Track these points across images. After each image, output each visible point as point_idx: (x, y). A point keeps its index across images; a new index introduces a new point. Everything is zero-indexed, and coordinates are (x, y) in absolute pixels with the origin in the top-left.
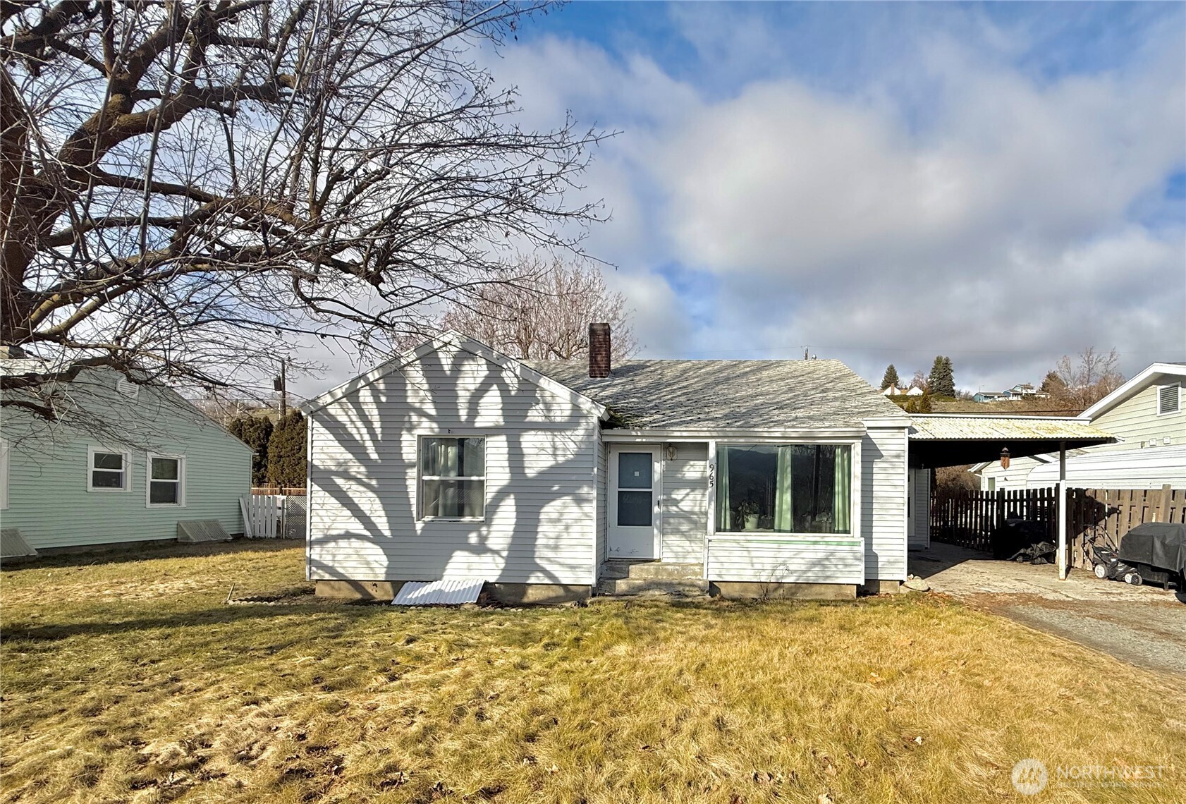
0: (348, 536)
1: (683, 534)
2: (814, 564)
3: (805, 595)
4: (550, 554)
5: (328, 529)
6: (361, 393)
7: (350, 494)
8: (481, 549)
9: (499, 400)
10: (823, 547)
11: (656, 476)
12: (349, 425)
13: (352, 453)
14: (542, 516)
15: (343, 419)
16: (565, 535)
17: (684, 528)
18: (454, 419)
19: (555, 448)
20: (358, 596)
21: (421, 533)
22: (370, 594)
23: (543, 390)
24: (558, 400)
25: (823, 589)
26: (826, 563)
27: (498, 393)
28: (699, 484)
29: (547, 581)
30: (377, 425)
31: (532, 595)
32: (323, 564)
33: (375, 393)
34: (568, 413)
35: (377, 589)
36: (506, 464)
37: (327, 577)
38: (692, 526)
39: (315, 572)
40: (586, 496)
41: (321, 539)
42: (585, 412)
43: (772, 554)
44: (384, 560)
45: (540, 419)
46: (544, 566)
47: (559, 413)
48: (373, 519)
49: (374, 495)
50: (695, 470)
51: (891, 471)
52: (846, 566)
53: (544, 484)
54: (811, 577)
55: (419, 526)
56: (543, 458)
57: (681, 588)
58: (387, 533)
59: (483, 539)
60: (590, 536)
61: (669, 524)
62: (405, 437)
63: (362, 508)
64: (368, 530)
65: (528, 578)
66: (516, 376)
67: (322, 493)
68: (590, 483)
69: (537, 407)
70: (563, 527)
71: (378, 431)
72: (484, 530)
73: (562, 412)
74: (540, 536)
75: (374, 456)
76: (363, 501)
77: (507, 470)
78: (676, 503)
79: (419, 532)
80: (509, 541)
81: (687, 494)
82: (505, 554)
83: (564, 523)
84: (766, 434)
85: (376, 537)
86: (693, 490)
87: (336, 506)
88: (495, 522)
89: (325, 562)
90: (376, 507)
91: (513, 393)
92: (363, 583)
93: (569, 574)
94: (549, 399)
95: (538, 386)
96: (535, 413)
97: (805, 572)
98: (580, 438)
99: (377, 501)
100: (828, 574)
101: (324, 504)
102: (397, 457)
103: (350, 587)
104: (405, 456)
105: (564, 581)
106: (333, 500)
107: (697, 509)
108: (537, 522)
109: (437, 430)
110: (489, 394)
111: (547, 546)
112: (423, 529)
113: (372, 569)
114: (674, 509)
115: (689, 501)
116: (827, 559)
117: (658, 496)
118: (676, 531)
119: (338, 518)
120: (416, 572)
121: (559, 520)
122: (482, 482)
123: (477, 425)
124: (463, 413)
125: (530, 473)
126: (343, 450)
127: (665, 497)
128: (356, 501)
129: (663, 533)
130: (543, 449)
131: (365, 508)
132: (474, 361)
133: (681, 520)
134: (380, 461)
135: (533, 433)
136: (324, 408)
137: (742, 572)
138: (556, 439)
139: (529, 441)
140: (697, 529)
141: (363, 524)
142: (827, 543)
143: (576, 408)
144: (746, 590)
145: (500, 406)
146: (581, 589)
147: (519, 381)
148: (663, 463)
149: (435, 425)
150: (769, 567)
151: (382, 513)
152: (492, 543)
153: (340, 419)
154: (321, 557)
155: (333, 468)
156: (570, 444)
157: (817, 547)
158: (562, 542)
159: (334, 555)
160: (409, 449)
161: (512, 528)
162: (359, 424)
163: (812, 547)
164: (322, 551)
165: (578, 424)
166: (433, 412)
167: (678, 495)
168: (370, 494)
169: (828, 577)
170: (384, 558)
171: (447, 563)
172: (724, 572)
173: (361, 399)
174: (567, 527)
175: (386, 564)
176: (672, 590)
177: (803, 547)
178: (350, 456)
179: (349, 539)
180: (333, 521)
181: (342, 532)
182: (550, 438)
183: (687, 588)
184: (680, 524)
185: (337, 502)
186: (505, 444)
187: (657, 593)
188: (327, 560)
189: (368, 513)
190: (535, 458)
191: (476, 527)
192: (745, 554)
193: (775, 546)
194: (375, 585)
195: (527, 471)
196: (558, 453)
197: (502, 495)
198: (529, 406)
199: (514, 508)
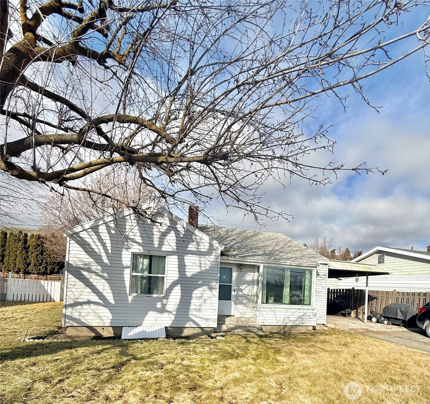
0: (89, 302)
1: (244, 304)
2: (299, 318)
3: (295, 331)
4: (196, 313)
5: (77, 299)
6: (100, 227)
7: (91, 280)
8: (163, 310)
9: (175, 238)
10: (303, 311)
11: (234, 278)
12: (92, 243)
13: (93, 259)
14: (193, 295)
15: (88, 240)
16: (204, 304)
17: (245, 301)
18: (151, 245)
19: (201, 263)
20: (93, 335)
21: (132, 302)
22: (100, 334)
23: (196, 235)
24: (203, 241)
25: (301, 328)
26: (303, 317)
27: (174, 235)
28: (251, 283)
29: (194, 326)
30: (109, 245)
31: (186, 333)
32: (73, 317)
33: (108, 228)
34: (207, 247)
35: (104, 331)
36: (177, 269)
37: (75, 324)
38: (248, 301)
39: (68, 322)
40: (214, 287)
41: (72, 304)
42: (215, 248)
43: (284, 314)
44: (110, 316)
45: (194, 249)
46: (193, 319)
47: (203, 247)
48: (104, 294)
49: (105, 282)
50: (250, 276)
51: (322, 281)
52: (310, 318)
53: (194, 280)
54: (298, 323)
55: (130, 298)
56: (195, 267)
57: (249, 328)
58: (112, 301)
59: (164, 306)
60: (215, 305)
61: (238, 299)
62: (124, 252)
63: (98, 288)
64: (101, 300)
65: (185, 324)
66: (184, 228)
67: (74, 279)
68: (215, 280)
69: (193, 243)
70: (203, 301)
71: (109, 248)
72: (165, 301)
73: (204, 247)
74: (192, 304)
75: (106, 261)
76: (99, 284)
77: (178, 272)
78: (241, 290)
79: (130, 302)
80: (177, 307)
81: (246, 287)
82: (174, 313)
83: (204, 298)
84: (284, 263)
85: (106, 303)
86: (249, 285)
87: (82, 286)
88: (170, 297)
89: (74, 317)
90: (106, 288)
91: (182, 236)
92: (96, 328)
93: (205, 322)
94: (199, 240)
95: (194, 234)
96: (192, 246)
97: (295, 321)
98: (212, 260)
99: (107, 285)
100: (304, 322)
101: (75, 285)
102: (119, 262)
103: (88, 329)
104: (123, 262)
105: (202, 326)
106: (81, 283)
107: (250, 294)
108: (190, 298)
109: (142, 251)
110: (170, 235)
111: (195, 309)
112: (132, 300)
113: (102, 320)
114: (241, 293)
115: (246, 290)
116: (304, 316)
117: (234, 287)
118: (241, 303)
119: (84, 293)
120: (127, 322)
121: (201, 297)
122: (163, 278)
123: (163, 249)
124: (156, 243)
125: (189, 274)
126: (88, 256)
127: (237, 288)
128: (95, 284)
129: (236, 304)
130: (195, 263)
131: (100, 288)
132: (163, 218)
133: (244, 298)
134: (109, 264)
135: (190, 255)
136: (77, 233)
137: (272, 321)
138: (201, 259)
139: (189, 260)
140: (249, 302)
141: (98, 296)
142: (304, 309)
143: (211, 245)
144: (272, 329)
145: (175, 241)
146: (209, 329)
147: (185, 230)
148: (237, 273)
149: (141, 248)
150: (282, 319)
151: (110, 291)
152: (168, 308)
153: (86, 240)
154: (72, 314)
155: (82, 266)
156: (208, 262)
157: (300, 311)
158: (202, 307)
159: (80, 313)
160: (126, 259)
161: (179, 300)
162: (98, 244)
163: (299, 311)
164: (73, 310)
165: (212, 253)
166: (140, 241)
167: (242, 287)
168: (103, 281)
169: (304, 323)
170: (110, 314)
171: (144, 317)
172: (265, 321)
173: (100, 231)
174: (205, 300)
175: (111, 317)
176: (246, 329)
177: (295, 311)
178: (92, 260)
179: (90, 304)
180: (80, 295)
181: (86, 301)
182: (198, 259)
183: (252, 328)
184: (243, 300)
185: (83, 284)
186: (177, 260)
187: (240, 330)
188: (76, 315)
189: (101, 291)
190: (191, 267)
191: (160, 300)
192: (273, 313)
193: (285, 310)
194: (103, 329)
195: (187, 273)
196: (202, 266)
197: (174, 284)
198: (189, 242)
199: (180, 291)
